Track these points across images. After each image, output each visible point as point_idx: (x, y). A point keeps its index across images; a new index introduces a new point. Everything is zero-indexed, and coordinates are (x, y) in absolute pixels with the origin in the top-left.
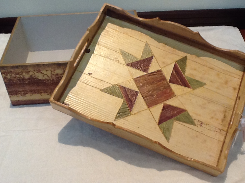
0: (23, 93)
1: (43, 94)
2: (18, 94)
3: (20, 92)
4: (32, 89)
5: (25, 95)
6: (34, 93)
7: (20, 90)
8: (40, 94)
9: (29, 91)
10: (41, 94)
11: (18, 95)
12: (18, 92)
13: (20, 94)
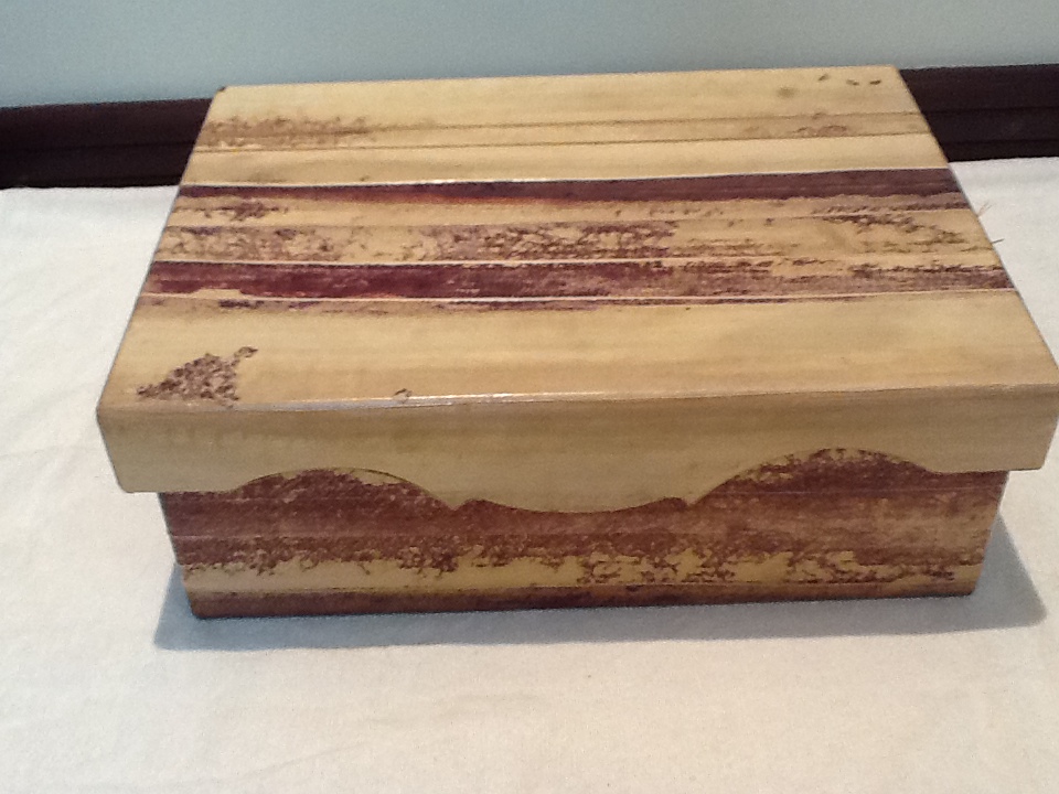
0: (264, 556)
1: (375, 566)
2: (233, 560)
3: (245, 547)
4: (316, 536)
5: (273, 565)
6: (325, 558)
7: (247, 537)
8: (361, 566)
9: (298, 547)
10: (366, 563)
11: (231, 566)
12: (232, 549)
13: (240, 557)
